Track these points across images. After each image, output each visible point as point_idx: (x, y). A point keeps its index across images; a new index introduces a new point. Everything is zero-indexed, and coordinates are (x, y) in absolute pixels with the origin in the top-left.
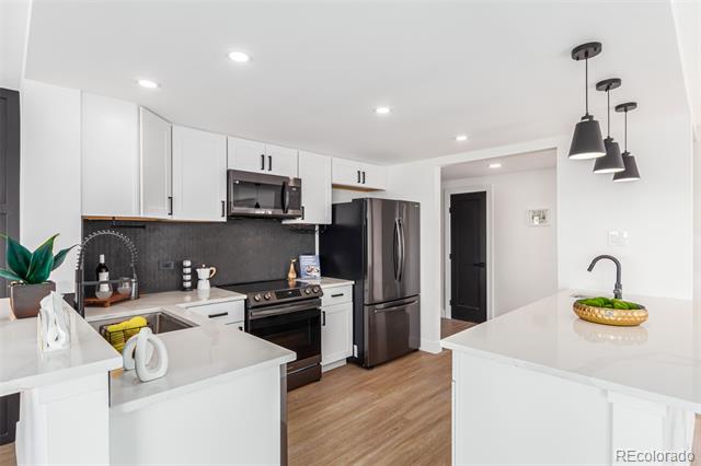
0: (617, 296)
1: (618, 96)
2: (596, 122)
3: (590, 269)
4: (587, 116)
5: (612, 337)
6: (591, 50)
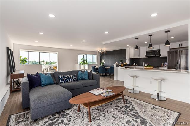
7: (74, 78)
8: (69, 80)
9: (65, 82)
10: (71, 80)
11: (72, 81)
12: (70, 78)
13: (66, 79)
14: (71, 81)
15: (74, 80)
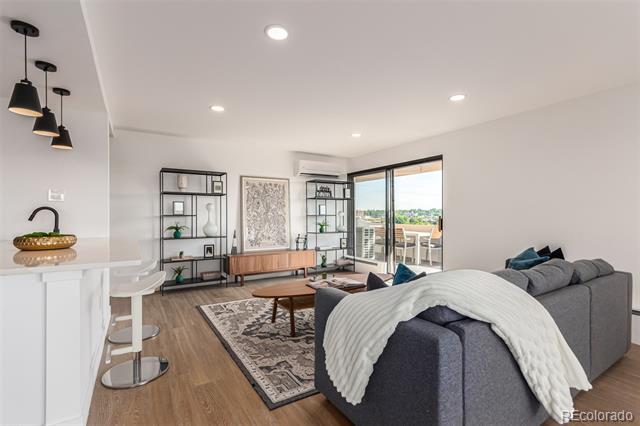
0: (56, 229)
1: (54, 79)
2: (34, 89)
3: (31, 219)
4: (26, 80)
5: (49, 258)
6: (29, 31)
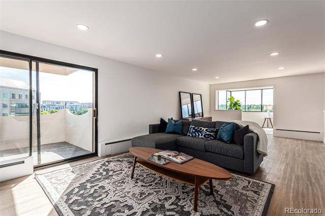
7: (208, 133)
8: (197, 135)
9: (192, 136)
10: (202, 135)
11: (203, 137)
12: (201, 132)
13: (195, 132)
14: (200, 136)
15: (207, 136)
